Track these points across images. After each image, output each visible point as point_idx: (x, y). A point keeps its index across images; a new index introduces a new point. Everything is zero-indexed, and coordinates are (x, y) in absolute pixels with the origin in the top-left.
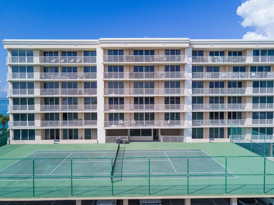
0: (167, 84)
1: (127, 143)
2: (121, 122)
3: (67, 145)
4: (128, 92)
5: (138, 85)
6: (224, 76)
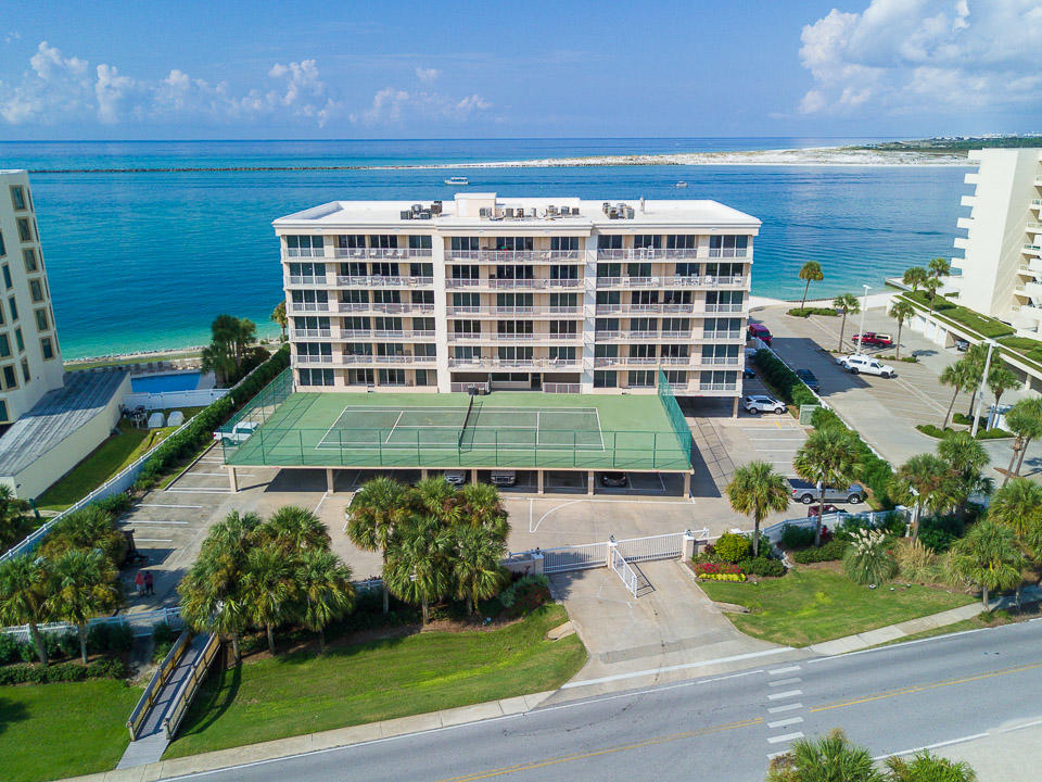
0: (554, 299)
1: (486, 393)
2: (475, 360)
3: (390, 395)
4: (486, 314)
5: (504, 300)
6: (654, 283)
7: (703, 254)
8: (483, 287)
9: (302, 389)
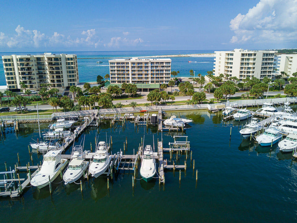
1: (137, 84)
2: (135, 79)
4: (136, 73)
5: (139, 71)
7: (164, 65)
8: (136, 69)
9: (112, 83)
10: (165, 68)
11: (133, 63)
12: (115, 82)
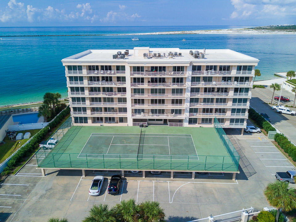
0: (173, 91)
1: (146, 126)
2: (142, 114)
7: (234, 73)
8: (145, 86)
9: (75, 125)
10: (236, 85)
11: (138, 69)
12: (85, 120)
